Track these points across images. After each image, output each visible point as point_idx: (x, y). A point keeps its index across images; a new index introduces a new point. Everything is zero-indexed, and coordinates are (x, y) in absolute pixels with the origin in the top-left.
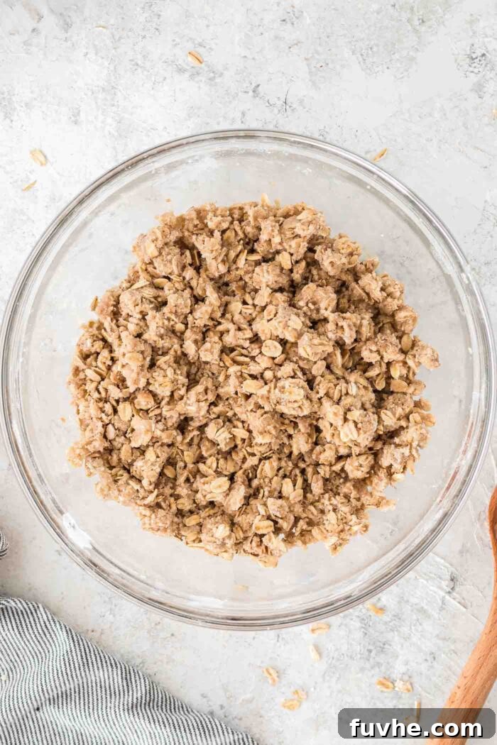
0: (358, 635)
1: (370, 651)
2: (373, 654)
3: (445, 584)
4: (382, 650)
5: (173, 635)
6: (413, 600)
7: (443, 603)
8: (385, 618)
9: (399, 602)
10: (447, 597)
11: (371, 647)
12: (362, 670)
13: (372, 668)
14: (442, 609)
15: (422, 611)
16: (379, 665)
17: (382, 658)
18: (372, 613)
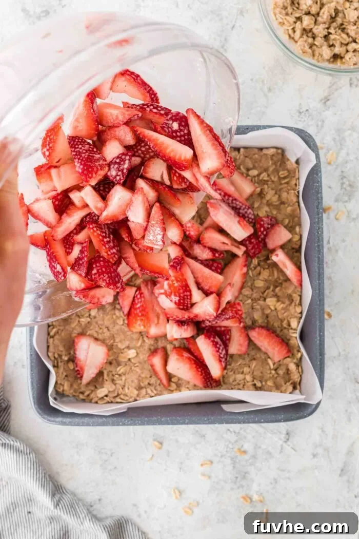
0: (230, 468)
1: (237, 478)
2: (238, 480)
3: (283, 436)
4: (244, 477)
5: (115, 468)
6: (264, 447)
7: (282, 448)
8: (246, 457)
9: (255, 448)
10: (284, 444)
11: (237, 475)
12: (232, 489)
13: (238, 488)
14: (281, 452)
15: (269, 453)
16: (242, 486)
17: (244, 483)
18: (238, 454)
